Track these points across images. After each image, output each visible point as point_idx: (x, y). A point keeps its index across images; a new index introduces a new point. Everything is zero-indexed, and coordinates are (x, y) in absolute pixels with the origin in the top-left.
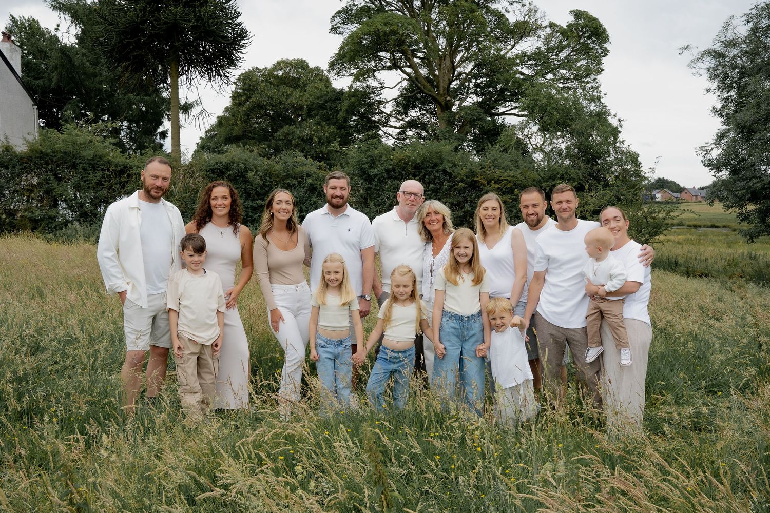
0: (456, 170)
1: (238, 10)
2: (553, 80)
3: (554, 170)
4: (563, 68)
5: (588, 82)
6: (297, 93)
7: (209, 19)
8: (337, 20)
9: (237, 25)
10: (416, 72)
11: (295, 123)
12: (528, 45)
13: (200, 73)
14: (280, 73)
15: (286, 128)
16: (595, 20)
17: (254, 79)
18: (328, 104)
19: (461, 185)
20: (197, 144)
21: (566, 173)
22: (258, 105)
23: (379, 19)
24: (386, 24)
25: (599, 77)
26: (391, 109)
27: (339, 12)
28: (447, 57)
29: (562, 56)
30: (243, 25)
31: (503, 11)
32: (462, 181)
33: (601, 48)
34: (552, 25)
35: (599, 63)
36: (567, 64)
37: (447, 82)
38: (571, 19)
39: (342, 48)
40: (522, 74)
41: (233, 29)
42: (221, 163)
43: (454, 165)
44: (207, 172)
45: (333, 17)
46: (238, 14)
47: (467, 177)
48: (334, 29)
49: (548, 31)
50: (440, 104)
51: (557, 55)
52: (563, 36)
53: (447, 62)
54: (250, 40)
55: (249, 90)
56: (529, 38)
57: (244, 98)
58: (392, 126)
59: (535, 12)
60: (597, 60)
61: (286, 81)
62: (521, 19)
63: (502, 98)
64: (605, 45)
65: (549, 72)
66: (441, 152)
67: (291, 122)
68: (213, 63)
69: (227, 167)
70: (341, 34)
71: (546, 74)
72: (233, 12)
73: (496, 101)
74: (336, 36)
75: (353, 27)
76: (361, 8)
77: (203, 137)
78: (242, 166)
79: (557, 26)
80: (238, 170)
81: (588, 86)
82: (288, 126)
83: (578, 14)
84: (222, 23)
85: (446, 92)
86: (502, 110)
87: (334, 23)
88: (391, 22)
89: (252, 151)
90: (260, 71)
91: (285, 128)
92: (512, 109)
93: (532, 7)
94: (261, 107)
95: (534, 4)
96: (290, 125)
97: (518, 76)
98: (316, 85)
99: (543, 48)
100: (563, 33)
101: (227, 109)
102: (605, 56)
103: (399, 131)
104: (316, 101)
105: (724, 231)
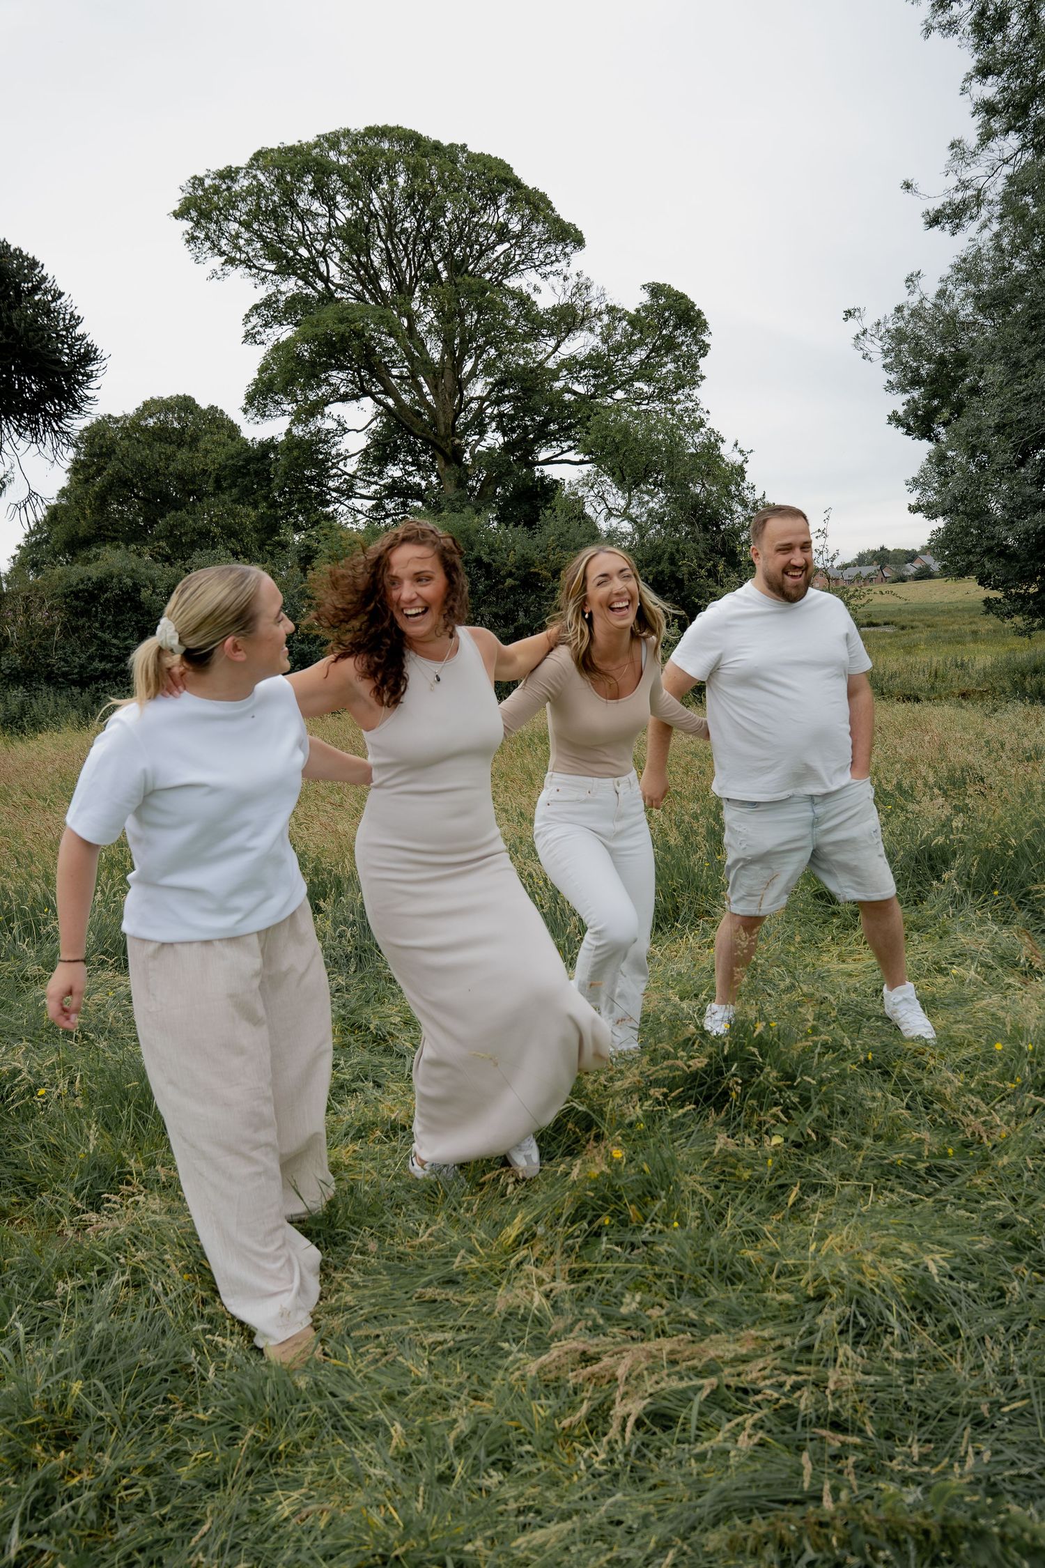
0: (498, 558)
1: (76, 313)
2: (627, 400)
3: (657, 547)
4: (638, 380)
5: (679, 402)
6: (183, 454)
7: (27, 331)
8: (255, 320)
9: (78, 339)
10: (398, 400)
11: (185, 504)
12: (580, 344)
13: (16, 430)
14: (151, 422)
15: (171, 516)
16: (683, 297)
17: (108, 435)
18: (252, 467)
19: (509, 581)
20: (14, 558)
21: (678, 551)
22: (120, 480)
23: (329, 312)
24: (341, 321)
25: (696, 393)
26: (355, 467)
27: (256, 307)
28: (447, 371)
29: (634, 359)
30: (89, 339)
31: (530, 291)
32: (510, 575)
33: (697, 342)
34: (611, 310)
35: (695, 367)
36: (645, 371)
37: (451, 415)
38: (645, 298)
39: (263, 370)
40: (575, 393)
41: (71, 347)
42: (89, 579)
43: (493, 551)
44: (66, 597)
45: (247, 316)
46: (77, 320)
47: (518, 568)
48: (250, 337)
49: (606, 318)
50: (442, 452)
51: (624, 359)
52: (634, 327)
53: (447, 381)
54: (103, 365)
55: (100, 455)
56: (577, 334)
57: (92, 470)
58: (363, 497)
59: (587, 288)
60: (691, 364)
61: (161, 434)
62: (564, 300)
63: (544, 436)
64: (703, 338)
65: (618, 388)
66: (468, 530)
67: (178, 505)
68: (40, 410)
69: (101, 585)
70: (262, 343)
71: (613, 391)
72: (68, 317)
73: (535, 441)
74: (255, 347)
75: (284, 332)
76: (293, 297)
77: (23, 544)
78: (129, 582)
79: (619, 310)
80: (121, 589)
81: (679, 407)
82: (173, 513)
83: (656, 290)
84: (50, 337)
85: (449, 431)
86: (543, 455)
87: (249, 326)
88: (350, 317)
89: (140, 555)
90: (117, 421)
91: (168, 516)
92: (563, 452)
93: (582, 280)
94: (126, 483)
95: (585, 275)
96: (177, 510)
97: (567, 397)
98: (215, 438)
99: (603, 348)
100: (634, 321)
101: (63, 493)
102: (704, 355)
103: (374, 502)
104: (230, 462)
105: (888, 630)
